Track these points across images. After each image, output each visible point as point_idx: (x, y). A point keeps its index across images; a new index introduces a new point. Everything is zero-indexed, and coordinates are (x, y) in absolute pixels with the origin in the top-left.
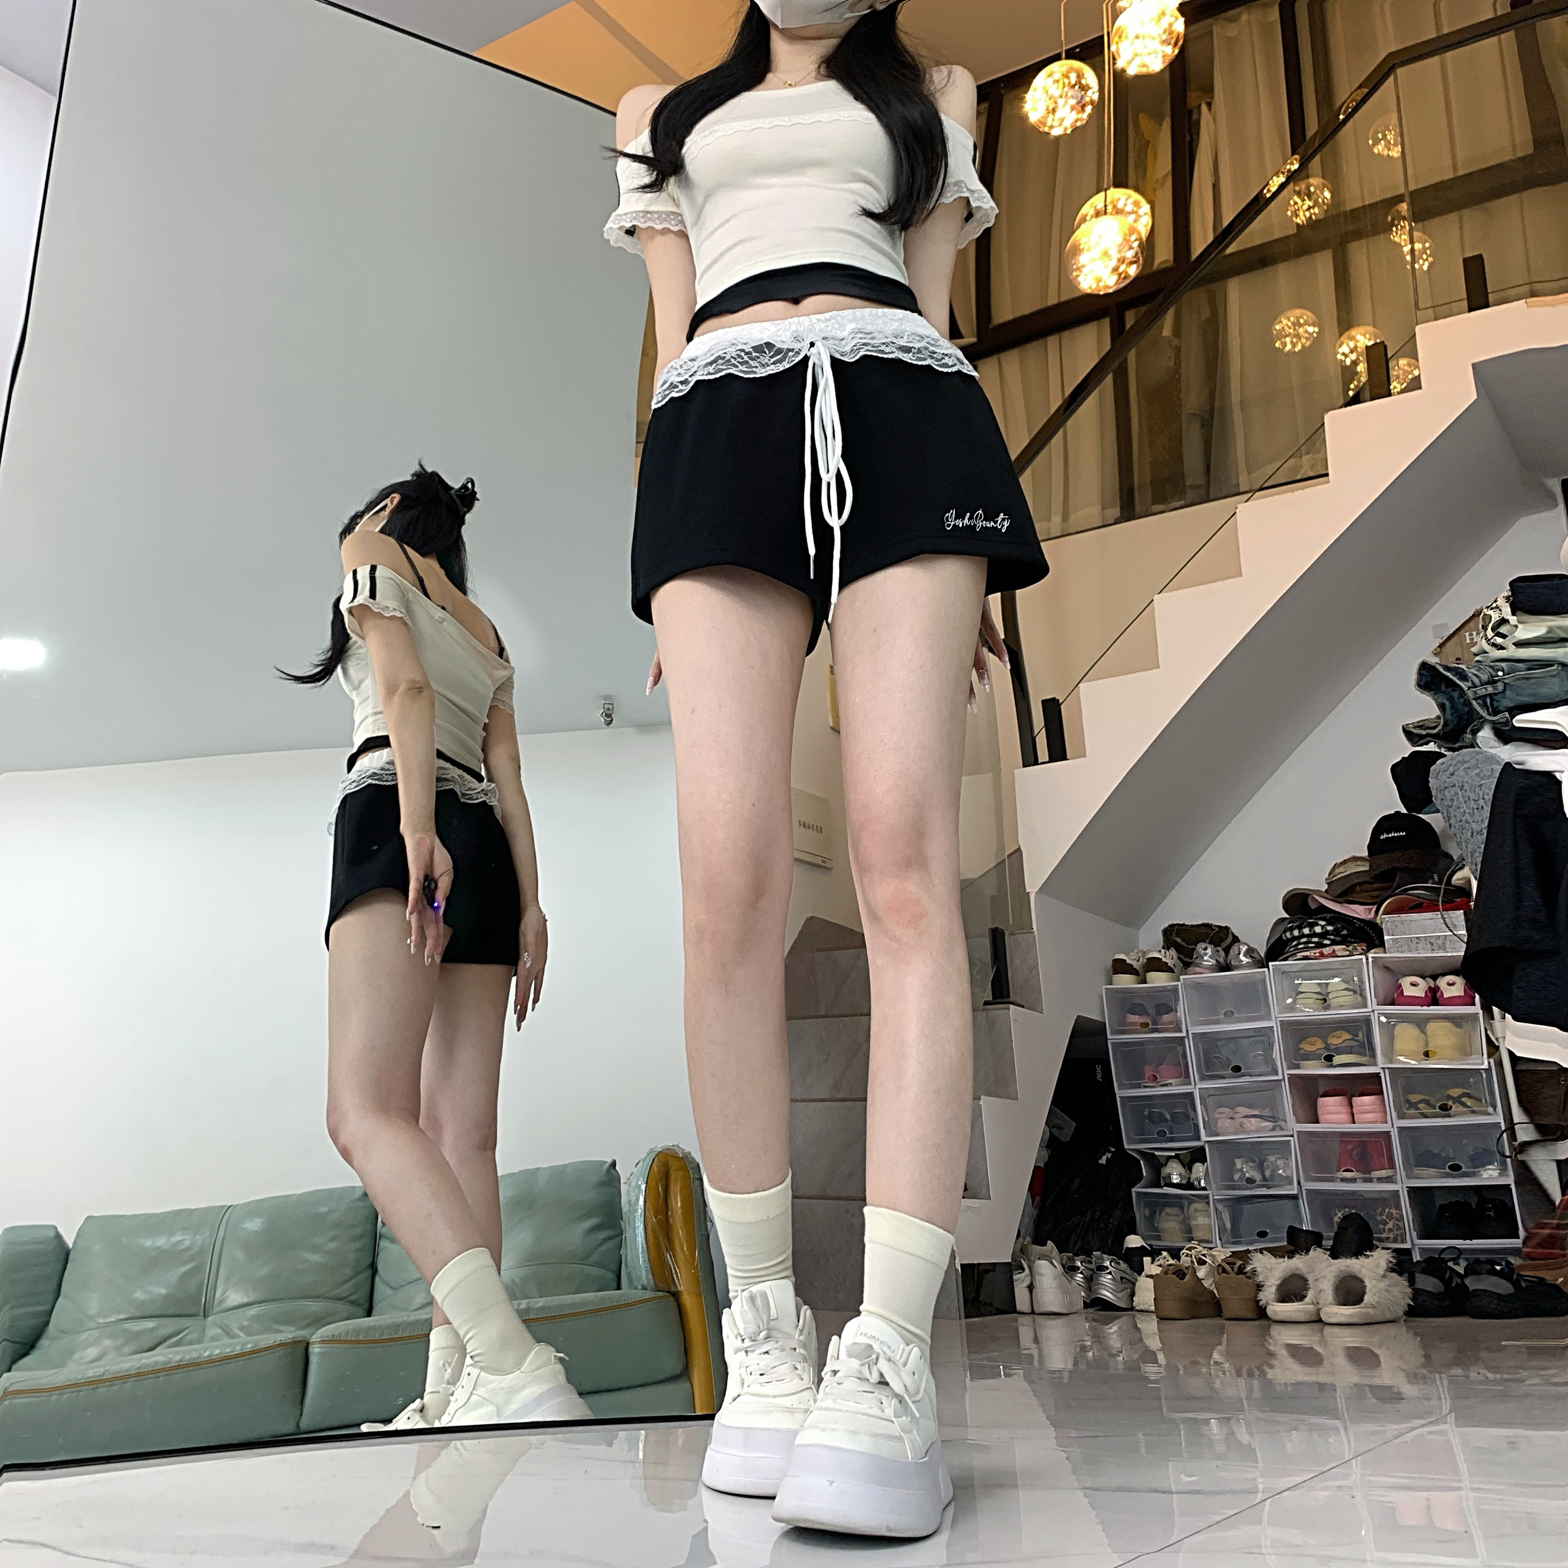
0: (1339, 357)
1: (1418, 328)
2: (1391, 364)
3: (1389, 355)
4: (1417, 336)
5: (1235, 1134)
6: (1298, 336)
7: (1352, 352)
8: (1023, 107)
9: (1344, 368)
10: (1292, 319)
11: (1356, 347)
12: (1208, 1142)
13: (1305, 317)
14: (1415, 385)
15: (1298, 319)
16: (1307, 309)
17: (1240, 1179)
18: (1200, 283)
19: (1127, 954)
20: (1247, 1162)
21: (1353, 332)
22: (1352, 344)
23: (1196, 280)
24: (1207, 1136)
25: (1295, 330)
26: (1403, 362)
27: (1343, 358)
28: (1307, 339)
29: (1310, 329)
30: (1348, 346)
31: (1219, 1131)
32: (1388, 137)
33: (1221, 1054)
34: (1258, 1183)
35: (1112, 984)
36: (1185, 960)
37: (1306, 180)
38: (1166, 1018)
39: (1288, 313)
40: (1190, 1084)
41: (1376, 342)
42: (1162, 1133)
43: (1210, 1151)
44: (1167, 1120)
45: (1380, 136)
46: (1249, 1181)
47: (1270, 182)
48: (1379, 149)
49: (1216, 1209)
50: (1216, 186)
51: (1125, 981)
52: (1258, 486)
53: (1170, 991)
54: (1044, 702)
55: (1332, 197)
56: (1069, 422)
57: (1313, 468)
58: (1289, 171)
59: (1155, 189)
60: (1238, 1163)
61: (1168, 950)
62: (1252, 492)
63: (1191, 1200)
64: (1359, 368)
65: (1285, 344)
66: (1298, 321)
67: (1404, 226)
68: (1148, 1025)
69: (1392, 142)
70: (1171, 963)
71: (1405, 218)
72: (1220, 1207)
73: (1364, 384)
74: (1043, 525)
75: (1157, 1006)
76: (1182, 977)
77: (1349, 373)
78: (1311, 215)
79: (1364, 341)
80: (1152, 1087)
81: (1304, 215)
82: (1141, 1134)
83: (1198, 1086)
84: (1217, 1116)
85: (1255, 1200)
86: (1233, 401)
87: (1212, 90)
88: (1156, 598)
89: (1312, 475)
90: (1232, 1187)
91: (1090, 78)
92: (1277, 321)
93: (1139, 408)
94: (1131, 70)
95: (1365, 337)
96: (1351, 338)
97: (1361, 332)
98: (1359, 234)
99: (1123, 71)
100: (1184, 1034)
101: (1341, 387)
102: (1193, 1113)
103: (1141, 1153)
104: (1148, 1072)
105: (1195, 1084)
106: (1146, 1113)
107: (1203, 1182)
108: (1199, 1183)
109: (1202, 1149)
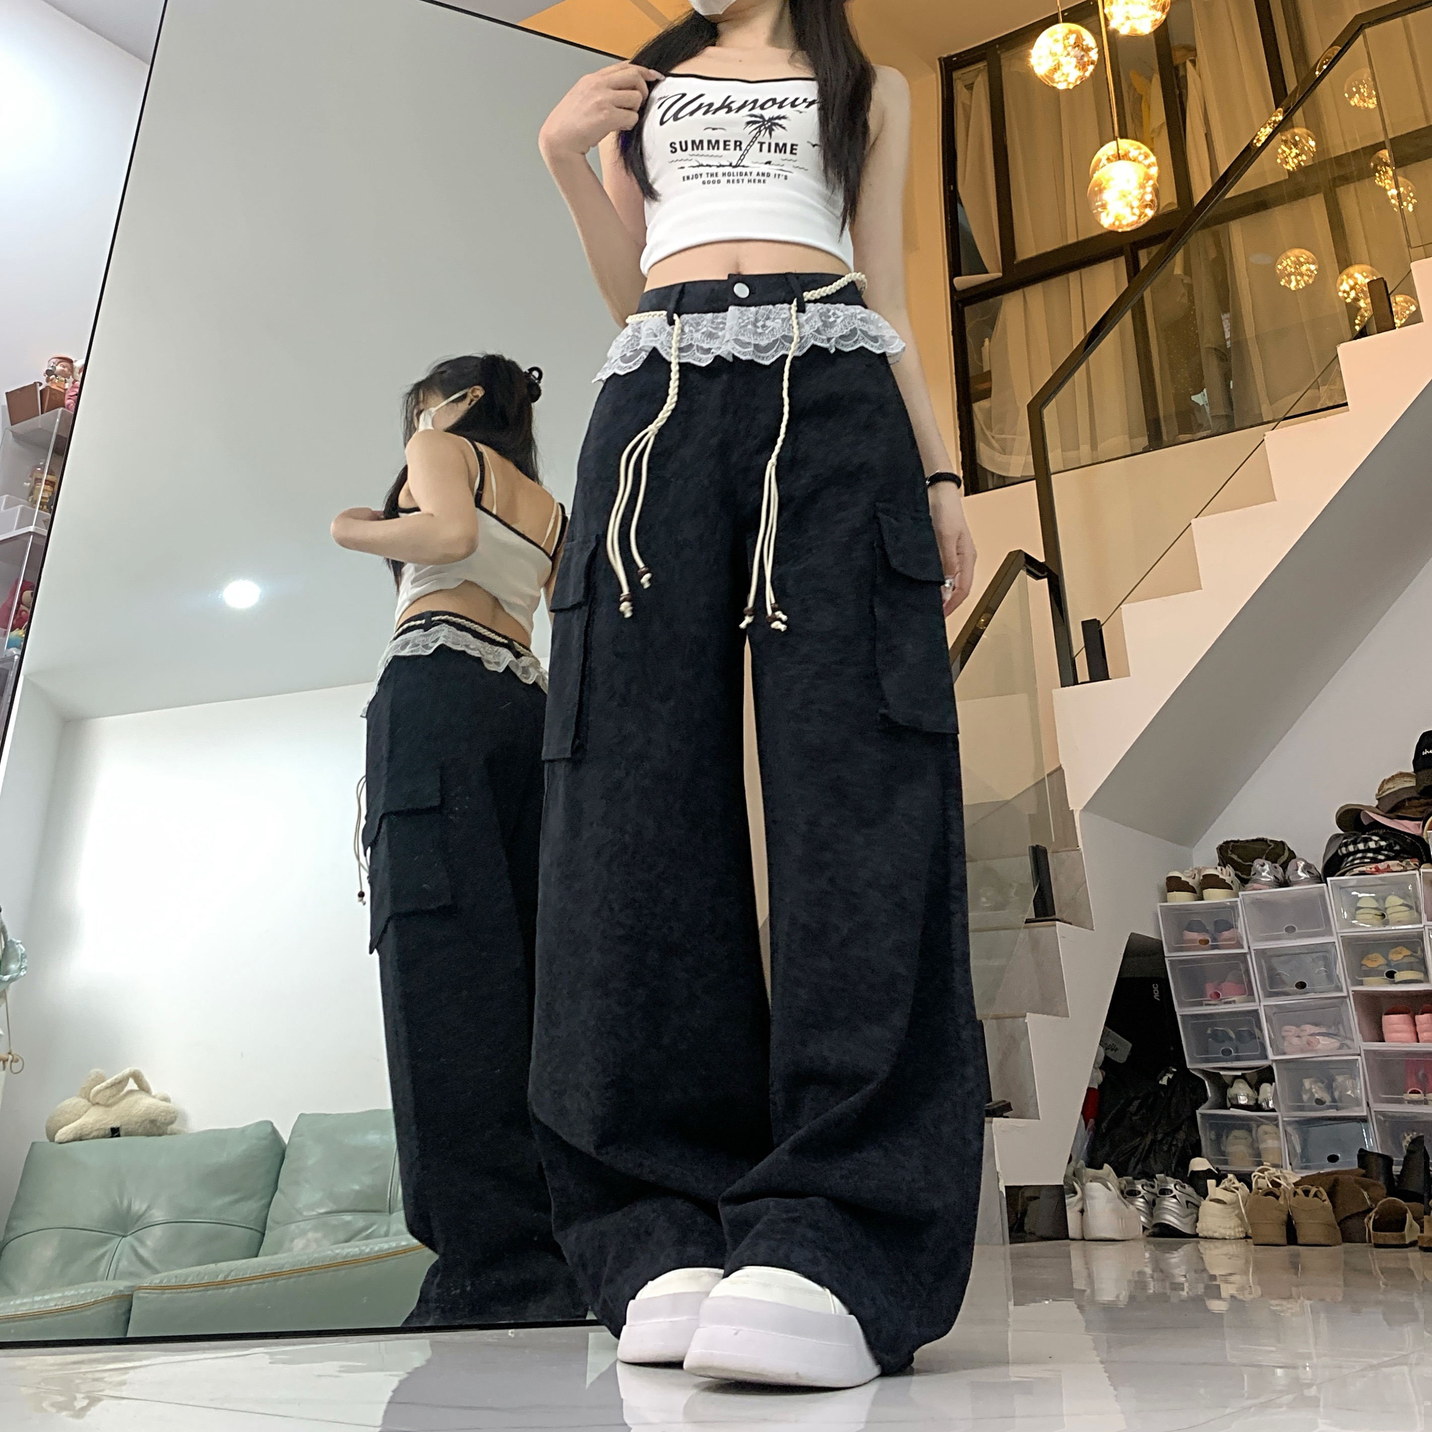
0: (1341, 294)
1: (1412, 264)
2: (1392, 299)
3: (1389, 292)
4: (1413, 272)
5: (1302, 1051)
6: (1302, 275)
7: (1352, 288)
8: (1028, 62)
9: (1347, 304)
10: (1292, 258)
11: (1356, 284)
12: (1276, 1061)
13: (1304, 256)
14: (1415, 318)
16: (1306, 249)
17: (1310, 1099)
18: (1203, 226)
19: (1182, 872)
20: (1315, 1082)
21: (1351, 270)
22: (1352, 283)
23: (1200, 223)
24: (1274, 1055)
25: (1296, 268)
26: (1399, 299)
27: (1346, 295)
28: (1309, 276)
29: (1313, 267)
30: (1348, 283)
31: (1287, 1050)
32: (1362, 90)
33: (1284, 971)
34: (1328, 1104)
35: (1166, 902)
36: (1243, 876)
37: (1291, 130)
38: (1226, 934)
39: (1289, 254)
40: (1254, 1001)
41: (1375, 278)
42: (1227, 1052)
43: (1277, 1069)
44: (1230, 1039)
45: (1354, 89)
46: (1319, 1102)
47: (1259, 133)
48: (1355, 101)
49: (1286, 1132)
50: (1209, 136)
51: (1181, 899)
52: (1281, 416)
53: (1229, 907)
54: (1083, 623)
55: (1317, 146)
56: (1091, 357)
57: (1330, 398)
58: (1275, 122)
59: (1153, 138)
60: (1307, 1083)
61: (1225, 867)
62: (1276, 421)
63: (1259, 1122)
64: (1362, 304)
65: (1290, 282)
66: (1298, 260)
67: (1386, 172)
68: (1207, 942)
69: (1366, 94)
70: (1228, 880)
71: (1386, 164)
72: (1289, 1129)
73: (1369, 319)
74: (1072, 454)
75: (1216, 922)
76: (1240, 893)
77: (1353, 309)
78: (1299, 162)
79: (1363, 278)
80: (1215, 1005)
81: (1293, 162)
82: (1205, 1053)
83: (1262, 1004)
84: (1284, 1034)
85: (1325, 1123)
86: (1248, 337)
87: (1195, 50)
88: (1193, 521)
89: (1331, 404)
90: (1301, 1109)
91: (1089, 39)
92: (1279, 261)
93: (1159, 344)
94: (1124, 31)
95: (1365, 274)
96: (1350, 276)
97: (1360, 270)
98: (1346, 180)
99: (1115, 32)
100: (1246, 950)
101: (1347, 323)
102: (1259, 1032)
103: (1203, 1072)
104: (1210, 989)
105: (1260, 1002)
106: (1209, 1032)
107: (1271, 1103)
108: (1268, 1104)
109: (1270, 1068)
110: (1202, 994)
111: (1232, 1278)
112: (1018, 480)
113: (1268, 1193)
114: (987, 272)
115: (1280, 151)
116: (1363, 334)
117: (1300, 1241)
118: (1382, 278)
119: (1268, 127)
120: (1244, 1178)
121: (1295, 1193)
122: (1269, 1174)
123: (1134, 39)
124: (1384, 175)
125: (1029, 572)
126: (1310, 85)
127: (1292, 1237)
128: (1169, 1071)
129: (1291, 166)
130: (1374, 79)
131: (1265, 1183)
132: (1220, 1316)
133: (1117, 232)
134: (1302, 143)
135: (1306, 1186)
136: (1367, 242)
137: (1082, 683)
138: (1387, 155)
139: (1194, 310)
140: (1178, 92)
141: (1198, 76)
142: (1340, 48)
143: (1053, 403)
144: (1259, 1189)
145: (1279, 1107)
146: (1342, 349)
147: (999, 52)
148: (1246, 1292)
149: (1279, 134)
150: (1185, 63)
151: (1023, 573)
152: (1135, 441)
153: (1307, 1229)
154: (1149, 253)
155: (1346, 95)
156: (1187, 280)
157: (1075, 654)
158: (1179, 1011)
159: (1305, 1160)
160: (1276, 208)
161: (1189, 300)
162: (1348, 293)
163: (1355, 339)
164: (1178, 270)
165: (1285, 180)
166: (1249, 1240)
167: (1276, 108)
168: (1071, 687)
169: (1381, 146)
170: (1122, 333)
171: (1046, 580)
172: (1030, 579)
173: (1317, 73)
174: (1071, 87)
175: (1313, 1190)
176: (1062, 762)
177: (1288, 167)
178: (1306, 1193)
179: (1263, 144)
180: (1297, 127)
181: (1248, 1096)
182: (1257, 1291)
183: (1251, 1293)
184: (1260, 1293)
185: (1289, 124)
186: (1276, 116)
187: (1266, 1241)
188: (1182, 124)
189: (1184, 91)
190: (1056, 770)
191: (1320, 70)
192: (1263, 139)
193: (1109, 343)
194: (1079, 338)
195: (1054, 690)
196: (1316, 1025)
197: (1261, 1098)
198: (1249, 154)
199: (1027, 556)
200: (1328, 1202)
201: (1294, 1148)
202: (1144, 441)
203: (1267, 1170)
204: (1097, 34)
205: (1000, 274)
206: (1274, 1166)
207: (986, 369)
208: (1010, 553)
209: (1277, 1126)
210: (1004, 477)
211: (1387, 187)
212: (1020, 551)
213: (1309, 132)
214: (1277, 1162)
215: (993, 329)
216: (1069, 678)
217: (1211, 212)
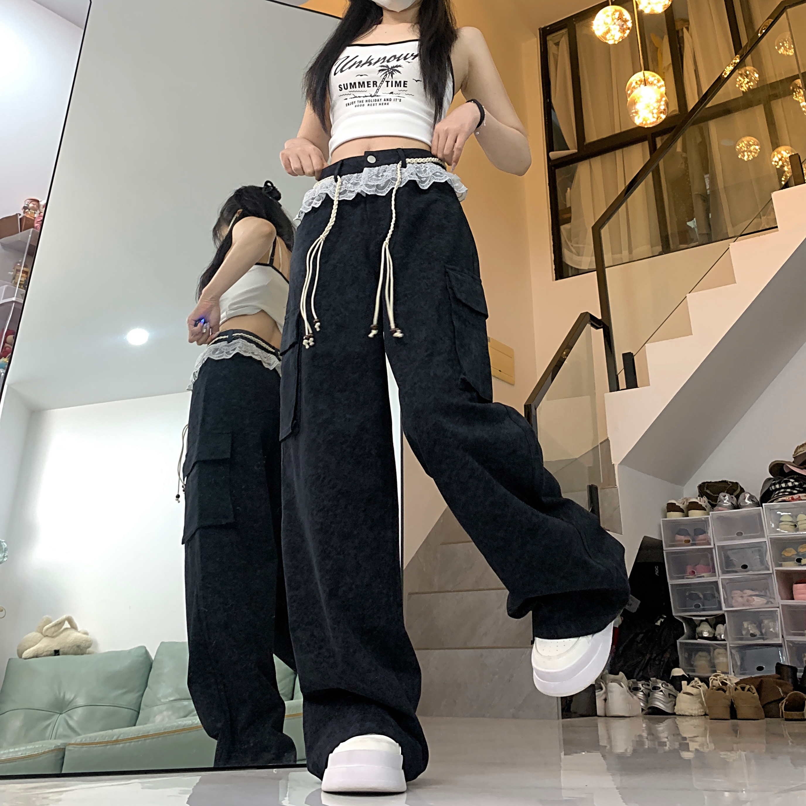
0: (773, 163)
2: (803, 166)
3: (802, 162)
5: (743, 605)
6: (751, 152)
7: (780, 160)
8: (592, 29)
9: (777, 169)
10: (745, 142)
11: (782, 157)
12: (727, 611)
13: (752, 141)
15: (748, 142)
16: (753, 136)
17: (747, 634)
18: (693, 124)
19: (676, 500)
20: (751, 624)
21: (779, 149)
22: (780, 156)
23: (692, 121)
24: (726, 607)
25: (747, 148)
27: (776, 164)
28: (755, 153)
29: (757, 147)
30: (777, 157)
31: (734, 605)
32: (785, 45)
33: (734, 558)
34: (758, 636)
35: (666, 517)
36: (712, 503)
37: (745, 68)
38: (701, 537)
39: (743, 139)
40: (715, 576)
41: (793, 154)
42: (698, 606)
43: (728, 616)
44: (701, 598)
45: (781, 44)
46: (753, 635)
47: (725, 69)
48: (781, 51)
49: (731, 652)
50: (696, 71)
51: (675, 516)
52: (739, 234)
53: (703, 521)
54: (624, 355)
55: (759, 77)
56: (629, 199)
57: (768, 224)
58: (735, 63)
59: (664, 73)
60: (745, 624)
61: (702, 497)
62: (736, 237)
63: (715, 647)
64: (786, 169)
65: (744, 156)
66: (749, 143)
67: (800, 92)
68: (689, 541)
69: (787, 47)
70: (704, 505)
71: (800, 88)
72: (733, 651)
73: (790, 177)
74: (618, 256)
75: (695, 530)
76: (711, 513)
77: (780, 172)
78: (749, 86)
79: (786, 154)
80: (693, 578)
81: (746, 86)
82: (684, 607)
83: (720, 578)
84: (732, 596)
85: (755, 647)
86: (720, 188)
87: (688, 21)
88: (688, 295)
89: (768, 227)
90: (741, 639)
91: (627, 15)
92: (737, 144)
93: (668, 191)
94: (647, 11)
95: (787, 152)
96: (779, 153)
97: (785, 149)
98: (776, 97)
99: (642, 11)
100: (712, 546)
101: (777, 180)
102: (717, 594)
103: (683, 618)
104: (689, 569)
105: (719, 576)
106: (687, 594)
107: (723, 636)
108: (721, 636)
109: (723, 616)
110: (684, 572)
111: (697, 739)
112: (588, 271)
113: (719, 689)
114: (569, 149)
115: (738, 80)
116: (786, 186)
117: (739, 717)
118: (798, 154)
119: (731, 66)
120: (705, 680)
121: (736, 689)
122: (720, 678)
123: (653, 16)
124: (798, 94)
125: (593, 325)
126: (755, 42)
127: (733, 714)
128: (663, 618)
129: (744, 88)
130: (792, 38)
131: (718, 683)
132: (688, 762)
133: (644, 128)
134: (751, 76)
135: (744, 685)
136: (788, 133)
137: (622, 390)
138: (800, 82)
139: (688, 172)
140: (678, 46)
141: (690, 37)
142: (772, 20)
143: (606, 227)
144: (714, 686)
145: (728, 638)
146: (774, 195)
147: (574, 23)
148: (705, 747)
149: (737, 71)
150: (682, 29)
151: (588, 325)
152: (654, 248)
153: (743, 710)
154: (662, 140)
155: (776, 48)
156: (684, 155)
157: (618, 373)
158: (670, 582)
159: (743, 669)
160: (737, 113)
161: (685, 166)
162: (778, 163)
163: (782, 189)
164: (679, 149)
165: (741, 97)
166: (707, 717)
167: (736, 55)
168: (615, 392)
169: (796, 77)
170: (646, 185)
171: (602, 329)
172: (593, 329)
173: (759, 35)
174: (616, 43)
175: (748, 687)
176: (609, 436)
177: (743, 89)
178: (743, 689)
179: (728, 76)
180: (748, 66)
181: (709, 632)
182: (712, 746)
183: (708, 748)
184: (714, 747)
185: (743, 65)
186: (736, 59)
187: (716, 717)
188: (681, 65)
189: (682, 45)
190: (605, 441)
191: (761, 33)
192: (728, 73)
193: (639, 192)
194: (621, 188)
195: (605, 394)
196: (752, 590)
197: (717, 632)
198: (720, 81)
199: (591, 315)
200: (756, 694)
201: (736, 662)
202: (659, 249)
203: (719, 675)
204: (631, 12)
205: (576, 151)
206: (723, 673)
207: (568, 206)
208: (581, 314)
209: (726, 649)
210: (578, 269)
211: (800, 101)
212: (587, 312)
213: (755, 69)
214: (725, 670)
215: (572, 182)
216: (614, 387)
217: (698, 115)
